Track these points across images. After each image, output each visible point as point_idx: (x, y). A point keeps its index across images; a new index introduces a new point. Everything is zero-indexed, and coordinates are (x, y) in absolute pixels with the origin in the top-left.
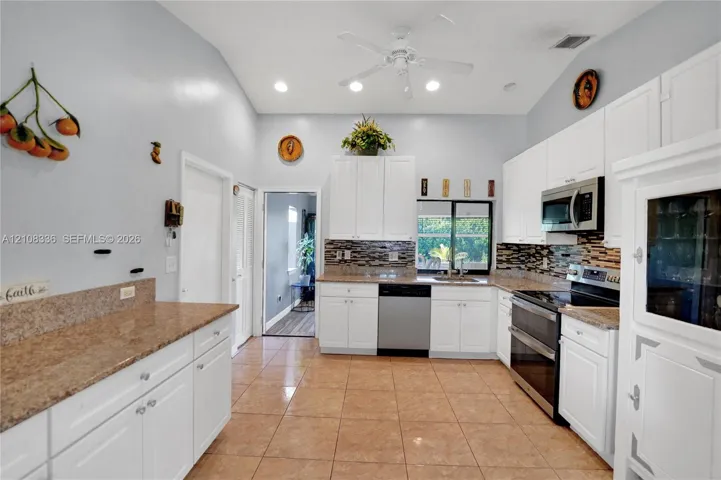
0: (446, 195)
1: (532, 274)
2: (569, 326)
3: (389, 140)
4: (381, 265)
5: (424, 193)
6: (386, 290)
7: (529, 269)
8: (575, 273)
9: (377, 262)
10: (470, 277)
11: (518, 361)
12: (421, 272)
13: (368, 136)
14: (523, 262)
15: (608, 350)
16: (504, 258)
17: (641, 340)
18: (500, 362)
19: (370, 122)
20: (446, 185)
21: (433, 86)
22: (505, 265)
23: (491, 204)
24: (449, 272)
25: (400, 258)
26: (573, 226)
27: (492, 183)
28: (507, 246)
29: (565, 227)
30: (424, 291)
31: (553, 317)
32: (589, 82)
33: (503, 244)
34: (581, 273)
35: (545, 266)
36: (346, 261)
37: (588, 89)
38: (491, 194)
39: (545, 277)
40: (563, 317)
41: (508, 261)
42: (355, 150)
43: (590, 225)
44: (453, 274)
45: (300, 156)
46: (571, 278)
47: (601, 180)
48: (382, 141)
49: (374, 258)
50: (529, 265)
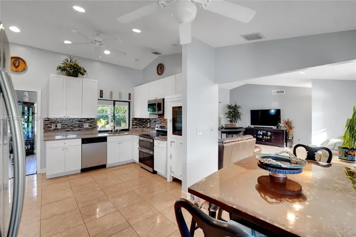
0: (111, 98)
1: (145, 129)
2: (156, 142)
3: (85, 71)
4: (79, 130)
5: (101, 97)
6: (85, 141)
7: (144, 127)
8: (157, 127)
9: (77, 129)
10: (121, 132)
11: (141, 160)
12: (100, 132)
13: (74, 68)
14: (141, 125)
15: (165, 147)
16: (134, 124)
17: (172, 142)
18: (135, 163)
19: (74, 60)
20: (111, 94)
21: (107, 52)
22: (135, 126)
23: (129, 102)
24: (113, 131)
25: (89, 126)
26: (156, 112)
27: (130, 94)
28: (135, 119)
29: (154, 113)
30: (104, 139)
31: (152, 141)
32: (161, 67)
33: (134, 118)
34: (159, 127)
35: (149, 126)
36: (58, 129)
37: (161, 69)
38: (130, 99)
39: (149, 129)
40: (155, 140)
41: (136, 125)
42: (64, 72)
43: (161, 112)
44: (115, 131)
45: (24, 69)
46: (156, 129)
47: (164, 99)
48: (82, 72)
49: (75, 127)
50: (143, 126)
